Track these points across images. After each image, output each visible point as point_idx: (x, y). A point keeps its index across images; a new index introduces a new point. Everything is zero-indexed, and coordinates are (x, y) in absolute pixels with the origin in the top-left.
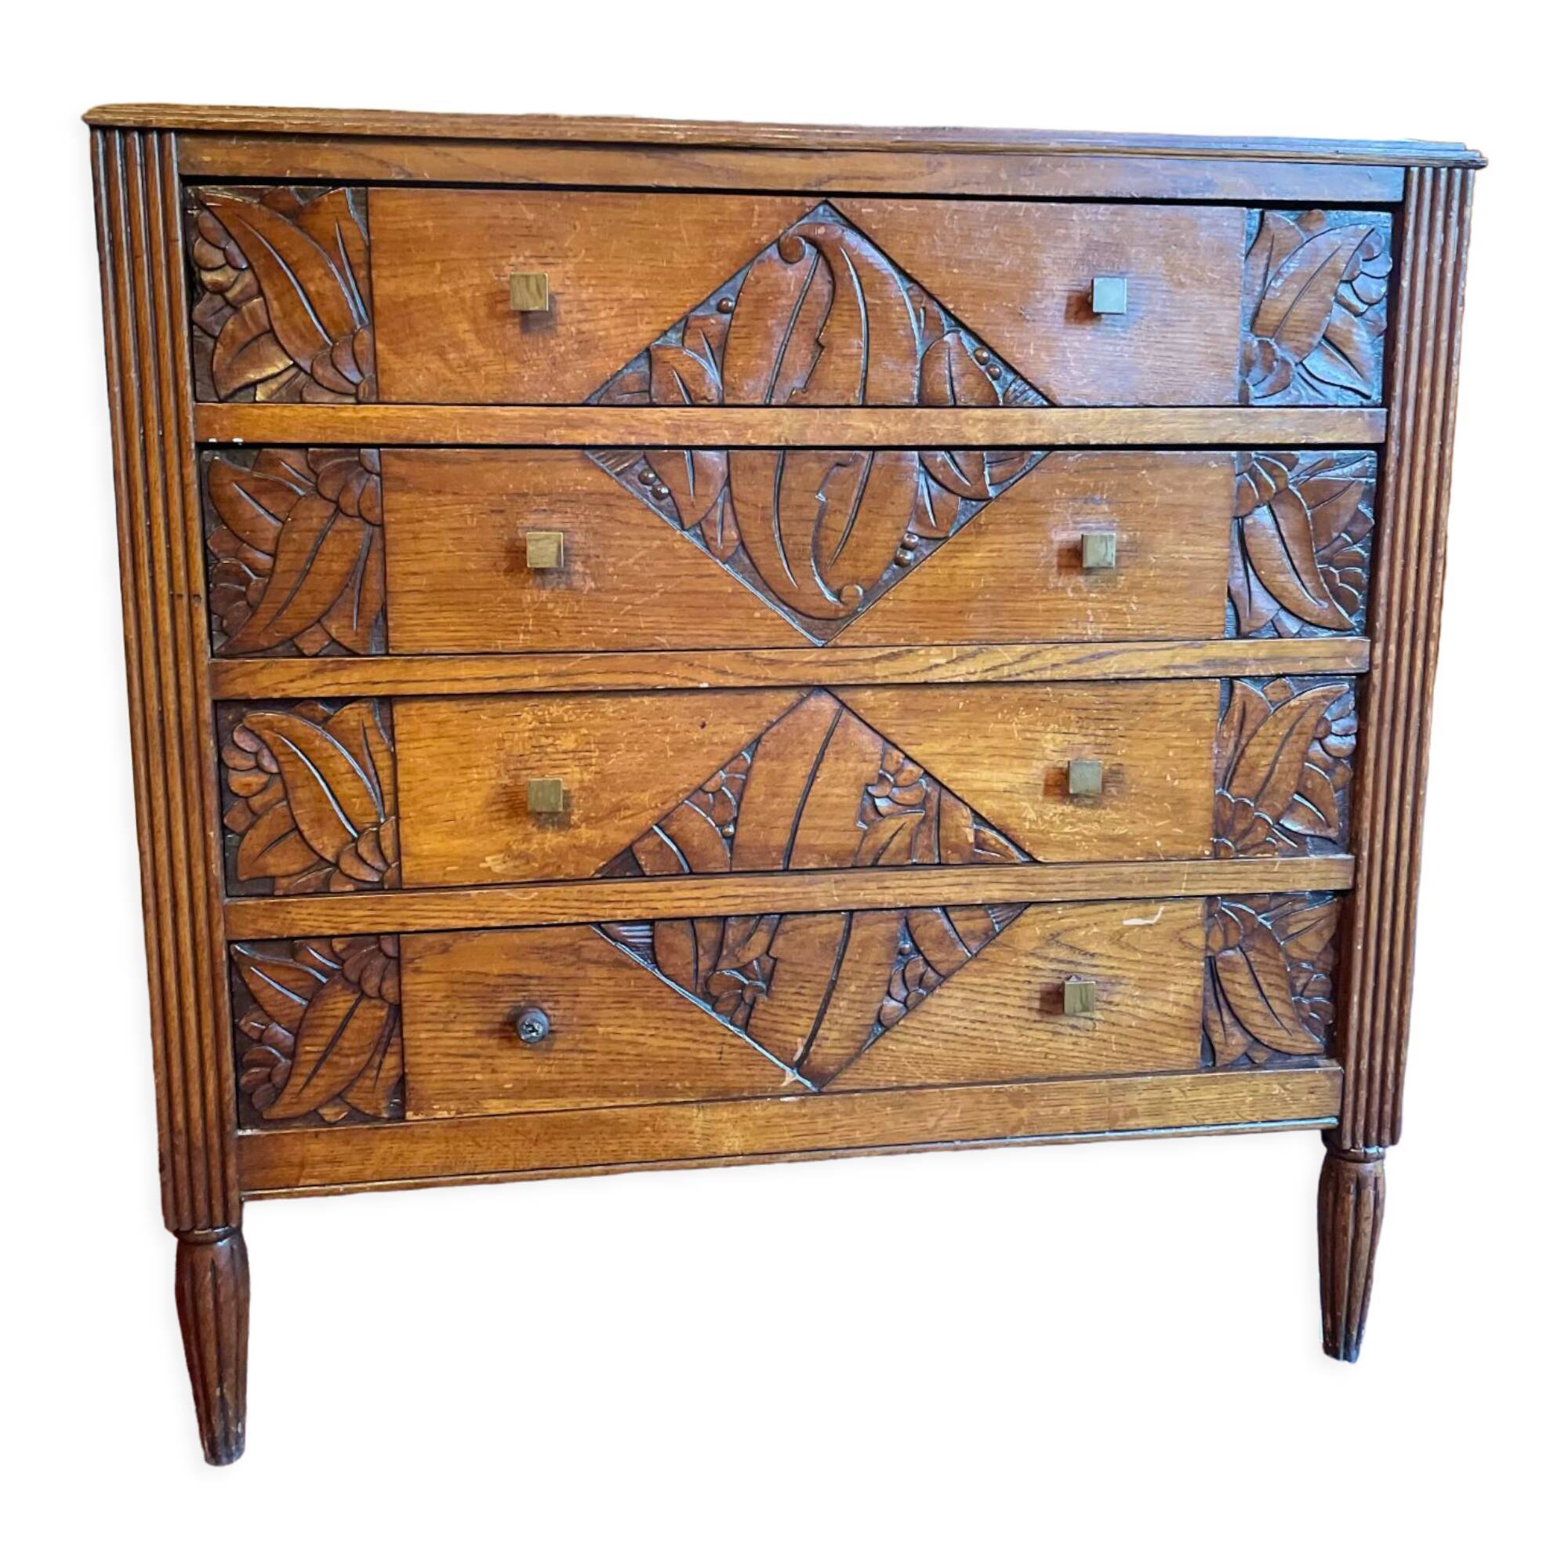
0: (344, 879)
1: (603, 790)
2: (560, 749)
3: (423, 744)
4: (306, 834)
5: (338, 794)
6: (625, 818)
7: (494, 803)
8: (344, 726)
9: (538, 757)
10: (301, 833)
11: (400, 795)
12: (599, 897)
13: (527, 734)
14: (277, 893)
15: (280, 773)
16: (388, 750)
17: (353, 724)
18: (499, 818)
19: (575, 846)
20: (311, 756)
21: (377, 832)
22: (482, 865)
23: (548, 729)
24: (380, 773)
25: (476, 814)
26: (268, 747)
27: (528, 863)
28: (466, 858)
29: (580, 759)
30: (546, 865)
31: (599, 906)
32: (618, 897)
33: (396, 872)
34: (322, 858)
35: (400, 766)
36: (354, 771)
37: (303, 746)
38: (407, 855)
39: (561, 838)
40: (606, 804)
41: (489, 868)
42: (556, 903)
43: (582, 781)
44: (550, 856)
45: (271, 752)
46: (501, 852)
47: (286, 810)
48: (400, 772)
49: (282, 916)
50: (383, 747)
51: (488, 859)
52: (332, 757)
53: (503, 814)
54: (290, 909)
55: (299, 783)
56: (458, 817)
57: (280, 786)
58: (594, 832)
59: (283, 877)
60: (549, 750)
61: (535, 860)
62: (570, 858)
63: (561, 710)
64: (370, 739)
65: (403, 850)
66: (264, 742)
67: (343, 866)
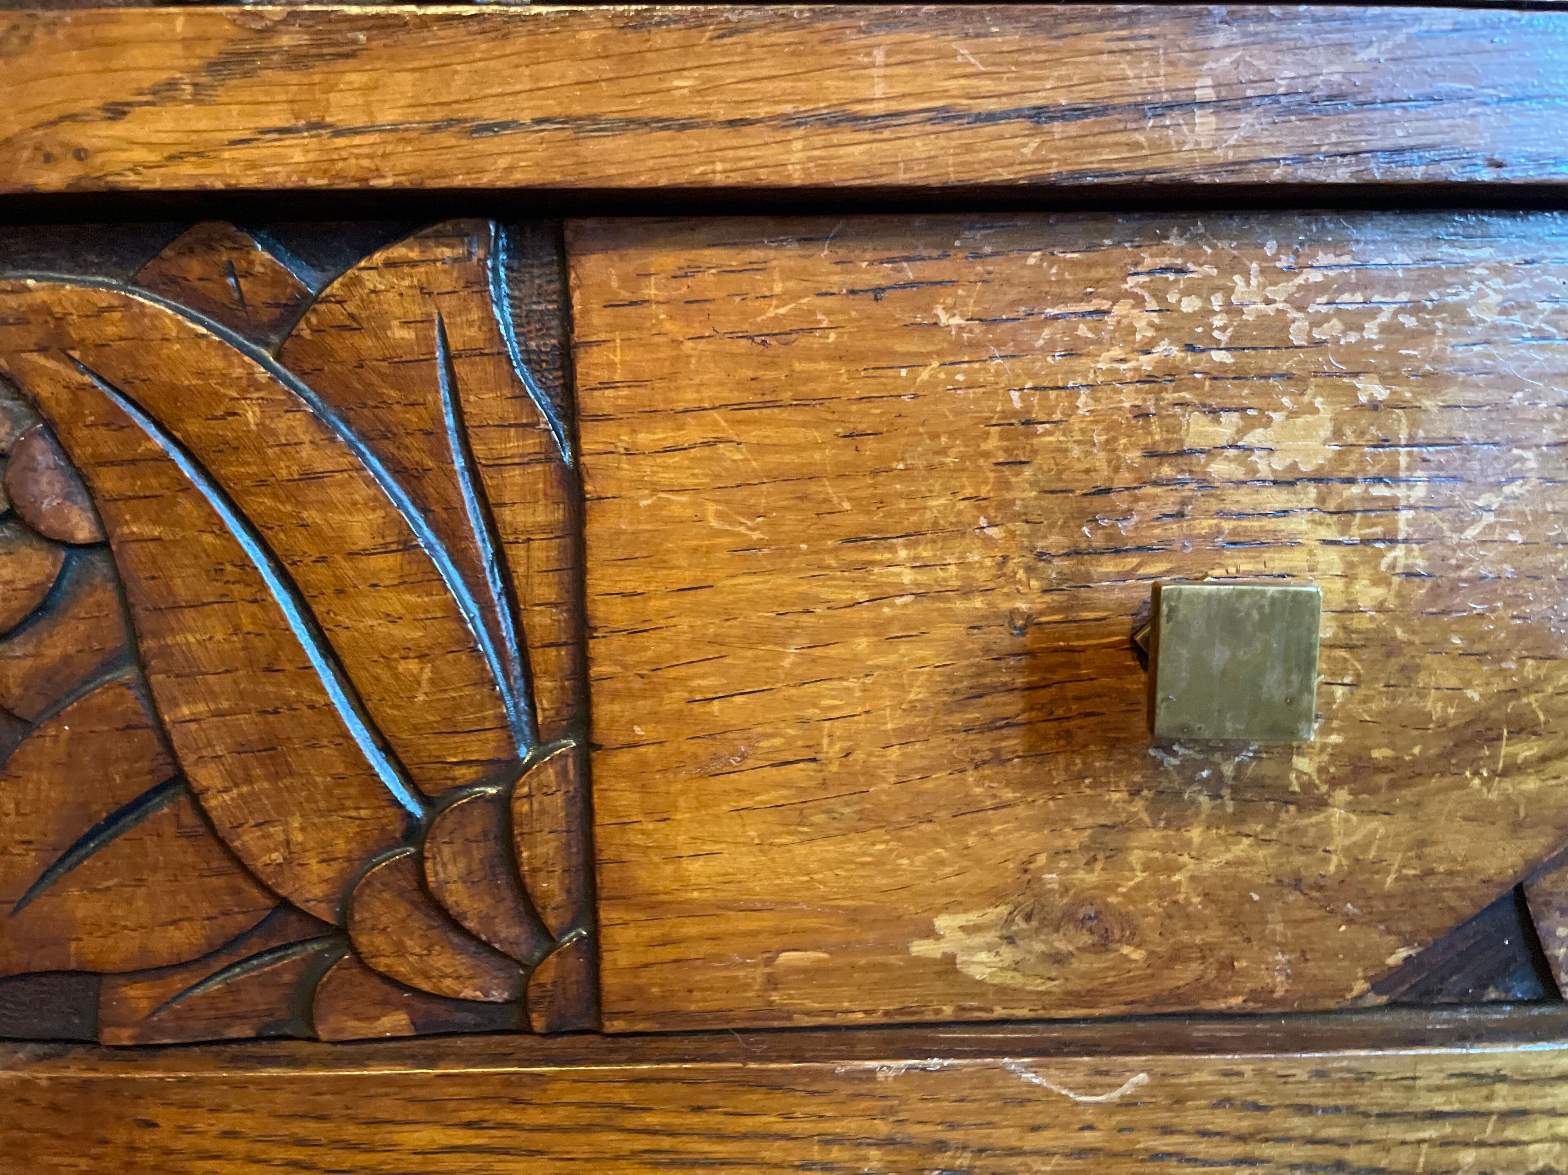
0: (373, 988)
1: (1435, 647)
2: (1264, 467)
3: (693, 433)
4: (212, 803)
5: (341, 639)
6: (1512, 769)
7: (978, 694)
8: (366, 344)
9: (1169, 501)
10: (195, 798)
11: (597, 648)
12: (1390, 1097)
13: (1128, 399)
14: (109, 1035)
15: (101, 546)
16: (549, 456)
17: (401, 334)
18: (998, 759)
19: (1297, 884)
20: (227, 471)
21: (504, 803)
22: (920, 948)
23: (1216, 376)
24: (516, 553)
25: (906, 736)
26: (51, 428)
27: (1103, 945)
28: (853, 917)
29: (1344, 512)
30: (1177, 956)
31: (1395, 1132)
32: (1473, 1099)
33: (577, 963)
34: (285, 905)
35: (595, 529)
36: (407, 545)
37: (193, 427)
38: (623, 899)
39: (1242, 848)
40: (1434, 706)
41: (950, 960)
42: (1224, 1120)
43: (1350, 610)
44: (1192, 921)
45: (65, 452)
46: (996, 896)
47: (132, 700)
48: (596, 554)
49: (121, 1136)
50: (531, 444)
51: (942, 922)
52: (310, 477)
53: (1013, 742)
54: (152, 1111)
55: (182, 591)
56: (831, 750)
57: (107, 595)
58: (1376, 825)
59: (133, 975)
60: (1218, 469)
61: (1134, 937)
62: (1277, 927)
63: (1280, 292)
64: (471, 404)
65: (608, 876)
66: (34, 405)
67: (363, 941)
